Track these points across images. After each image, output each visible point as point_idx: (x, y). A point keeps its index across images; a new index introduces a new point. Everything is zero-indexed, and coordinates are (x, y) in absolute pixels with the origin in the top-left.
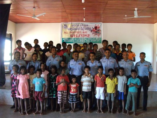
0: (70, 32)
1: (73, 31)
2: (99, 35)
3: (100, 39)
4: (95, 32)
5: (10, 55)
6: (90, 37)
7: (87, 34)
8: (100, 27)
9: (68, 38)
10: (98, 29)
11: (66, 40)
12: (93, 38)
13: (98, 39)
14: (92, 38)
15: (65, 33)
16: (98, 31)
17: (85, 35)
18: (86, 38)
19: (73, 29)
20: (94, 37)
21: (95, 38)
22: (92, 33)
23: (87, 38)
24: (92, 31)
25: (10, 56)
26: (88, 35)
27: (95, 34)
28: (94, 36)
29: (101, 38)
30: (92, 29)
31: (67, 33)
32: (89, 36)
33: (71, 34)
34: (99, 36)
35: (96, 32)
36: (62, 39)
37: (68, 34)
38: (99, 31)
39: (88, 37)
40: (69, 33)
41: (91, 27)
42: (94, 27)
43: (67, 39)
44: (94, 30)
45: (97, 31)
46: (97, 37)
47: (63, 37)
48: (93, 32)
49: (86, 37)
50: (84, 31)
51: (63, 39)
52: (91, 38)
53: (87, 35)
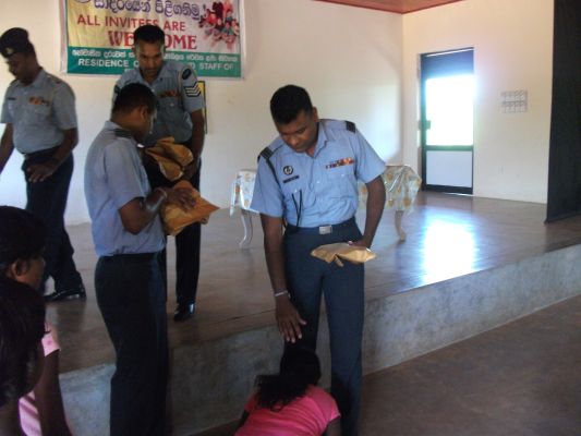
0: (109, 20)
1: (122, 14)
2: (230, 44)
3: (235, 60)
4: (217, 27)
6: (198, 50)
7: (183, 33)
8: (235, 9)
9: (97, 49)
10: (229, 14)
11: (91, 58)
12: (209, 54)
13: (229, 59)
14: (205, 55)
15: (81, 20)
16: (227, 26)
17: (176, 37)
18: (180, 53)
19: (121, 4)
20: (213, 51)
21: (217, 55)
22: (204, 28)
23: (185, 54)
24: (202, 22)
26: (190, 37)
27: (215, 35)
28: (213, 45)
29: (239, 56)
30: (202, 13)
31: (92, 21)
32: (193, 45)
33: (113, 28)
34: (230, 47)
35: (220, 28)
36: (70, 49)
37: (94, 28)
38: (230, 24)
39: (190, 47)
40: (101, 20)
41: (200, 5)
42: (210, 6)
43: (92, 53)
44: (213, 16)
45: (223, 26)
46: (222, 48)
47: (74, 44)
48: (207, 27)
49: (179, 48)
50: (171, 20)
51: (76, 53)
52: (200, 54)
53: (183, 38)
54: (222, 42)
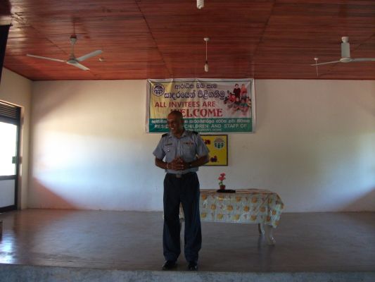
0: (171, 104)
1: (179, 100)
2: (244, 112)
3: (248, 121)
4: (236, 102)
5: (13, 162)
6: (222, 117)
7: (214, 108)
8: (248, 91)
9: (164, 119)
10: (244, 95)
11: (161, 124)
12: (231, 119)
13: (245, 121)
14: (228, 119)
15: (157, 105)
16: (243, 101)
17: (209, 110)
18: (212, 119)
19: (178, 95)
20: (233, 116)
21: (236, 119)
22: (227, 105)
23: (215, 120)
24: (226, 101)
25: (14, 165)
26: (218, 110)
27: (235, 107)
29: (251, 119)
30: (226, 95)
31: (163, 105)
32: (220, 114)
33: (174, 108)
34: (244, 114)
35: (237, 103)
36: (151, 120)
37: (165, 109)
38: (245, 100)
39: (218, 116)
40: (167, 105)
41: (226, 91)
42: (232, 91)
43: (162, 121)
44: (234, 97)
45: (240, 102)
46: (240, 115)
47: (152, 117)
48: (229, 103)
49: (211, 116)
50: (207, 101)
51: (153, 122)
52: (225, 119)
53: (214, 110)
54: (240, 111)
